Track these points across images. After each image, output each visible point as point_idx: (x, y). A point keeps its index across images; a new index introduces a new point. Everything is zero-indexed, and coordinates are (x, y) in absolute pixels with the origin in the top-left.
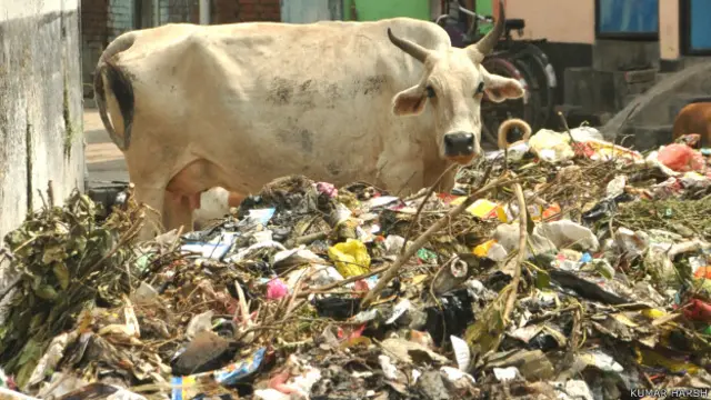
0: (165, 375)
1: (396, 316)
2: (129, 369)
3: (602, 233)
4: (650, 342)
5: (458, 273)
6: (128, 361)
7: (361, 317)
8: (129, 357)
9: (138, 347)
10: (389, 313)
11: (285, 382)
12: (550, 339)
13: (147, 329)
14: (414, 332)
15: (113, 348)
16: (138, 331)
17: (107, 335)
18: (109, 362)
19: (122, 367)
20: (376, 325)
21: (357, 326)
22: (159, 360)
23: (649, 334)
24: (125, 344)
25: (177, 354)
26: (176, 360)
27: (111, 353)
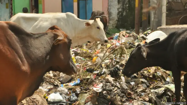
0: (59, 84)
1: (103, 72)
2: (53, 83)
3: (115, 55)
4: (151, 76)
5: (114, 64)
6: (52, 81)
7: (96, 72)
8: (52, 80)
9: (53, 78)
10: (102, 71)
11: (97, 86)
12: (135, 76)
13: (55, 75)
14: (107, 75)
15: (49, 79)
16: (53, 75)
17: (47, 76)
18: (48, 81)
19: (52, 82)
20: (100, 74)
21: (95, 74)
22: (58, 81)
23: (151, 75)
24: (51, 78)
25: (61, 80)
26: (61, 81)
27: (48, 80)
